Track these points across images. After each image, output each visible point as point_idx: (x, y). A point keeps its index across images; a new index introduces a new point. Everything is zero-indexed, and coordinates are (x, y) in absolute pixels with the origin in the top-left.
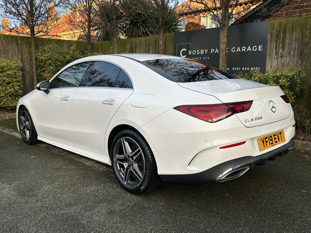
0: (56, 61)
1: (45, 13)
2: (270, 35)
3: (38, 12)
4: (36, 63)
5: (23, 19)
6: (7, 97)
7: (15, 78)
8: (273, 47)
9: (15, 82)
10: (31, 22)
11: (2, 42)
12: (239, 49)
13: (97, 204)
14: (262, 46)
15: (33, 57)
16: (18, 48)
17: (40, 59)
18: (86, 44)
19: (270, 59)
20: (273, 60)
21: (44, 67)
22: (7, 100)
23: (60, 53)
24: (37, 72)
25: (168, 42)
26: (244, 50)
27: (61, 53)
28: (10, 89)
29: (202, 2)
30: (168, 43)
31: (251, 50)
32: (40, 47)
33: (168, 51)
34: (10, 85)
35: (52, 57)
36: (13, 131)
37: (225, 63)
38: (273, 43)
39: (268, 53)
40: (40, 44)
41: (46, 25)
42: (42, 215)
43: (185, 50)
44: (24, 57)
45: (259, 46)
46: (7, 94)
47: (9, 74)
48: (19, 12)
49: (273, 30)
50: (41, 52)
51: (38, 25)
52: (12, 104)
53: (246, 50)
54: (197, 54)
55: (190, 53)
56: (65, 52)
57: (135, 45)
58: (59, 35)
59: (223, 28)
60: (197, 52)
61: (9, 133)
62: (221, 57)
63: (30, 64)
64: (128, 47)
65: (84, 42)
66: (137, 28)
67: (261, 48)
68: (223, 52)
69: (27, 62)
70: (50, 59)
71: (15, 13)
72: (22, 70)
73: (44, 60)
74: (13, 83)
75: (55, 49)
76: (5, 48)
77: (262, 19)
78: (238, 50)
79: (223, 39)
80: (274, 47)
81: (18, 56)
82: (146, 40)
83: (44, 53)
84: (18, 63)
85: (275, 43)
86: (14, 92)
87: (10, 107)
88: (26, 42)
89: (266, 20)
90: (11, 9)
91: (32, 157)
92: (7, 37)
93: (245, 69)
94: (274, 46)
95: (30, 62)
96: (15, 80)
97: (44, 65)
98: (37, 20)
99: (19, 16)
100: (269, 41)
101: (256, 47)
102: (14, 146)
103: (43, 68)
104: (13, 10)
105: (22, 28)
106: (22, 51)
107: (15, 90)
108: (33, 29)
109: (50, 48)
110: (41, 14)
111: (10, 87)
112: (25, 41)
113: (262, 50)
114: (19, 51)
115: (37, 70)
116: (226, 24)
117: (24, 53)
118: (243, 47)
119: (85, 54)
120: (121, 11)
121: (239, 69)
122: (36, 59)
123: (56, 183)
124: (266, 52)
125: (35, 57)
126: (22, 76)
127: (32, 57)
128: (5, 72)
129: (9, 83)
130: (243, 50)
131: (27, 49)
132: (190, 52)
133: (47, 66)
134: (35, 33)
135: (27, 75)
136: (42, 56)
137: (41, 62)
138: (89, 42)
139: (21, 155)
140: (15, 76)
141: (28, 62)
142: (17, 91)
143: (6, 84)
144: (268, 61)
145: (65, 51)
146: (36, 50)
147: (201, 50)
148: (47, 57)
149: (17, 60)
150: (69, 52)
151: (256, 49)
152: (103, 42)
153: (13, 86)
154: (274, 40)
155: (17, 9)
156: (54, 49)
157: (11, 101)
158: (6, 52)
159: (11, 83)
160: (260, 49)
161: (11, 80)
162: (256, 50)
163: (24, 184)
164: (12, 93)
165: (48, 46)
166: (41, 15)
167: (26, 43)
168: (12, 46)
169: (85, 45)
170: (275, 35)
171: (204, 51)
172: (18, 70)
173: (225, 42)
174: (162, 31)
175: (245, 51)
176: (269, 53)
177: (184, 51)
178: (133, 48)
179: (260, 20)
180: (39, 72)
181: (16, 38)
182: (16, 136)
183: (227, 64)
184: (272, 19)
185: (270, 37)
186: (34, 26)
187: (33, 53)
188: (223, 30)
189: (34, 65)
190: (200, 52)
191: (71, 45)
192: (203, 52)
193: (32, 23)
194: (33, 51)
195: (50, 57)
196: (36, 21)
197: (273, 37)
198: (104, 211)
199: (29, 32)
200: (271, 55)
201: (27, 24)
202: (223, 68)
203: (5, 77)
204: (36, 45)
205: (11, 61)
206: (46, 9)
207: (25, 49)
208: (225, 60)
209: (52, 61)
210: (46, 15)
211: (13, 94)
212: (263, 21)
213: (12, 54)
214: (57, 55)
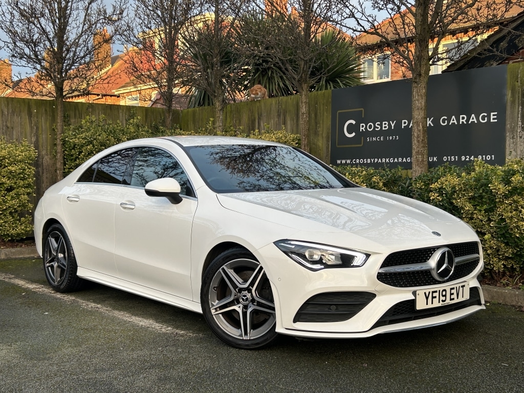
0: (101, 146)
1: (84, 57)
2: (510, 91)
3: (72, 54)
4: (64, 151)
5: (43, 67)
6: (5, 215)
7: (23, 180)
8: (516, 114)
9: (22, 187)
10: (58, 74)
11: (3, 112)
12: (453, 120)
13: (146, 369)
14: (496, 113)
15: (58, 140)
16: (31, 123)
17: (70, 142)
18: (163, 112)
19: (513, 138)
20: (518, 140)
21: (79, 159)
22: (5, 222)
23: (111, 131)
24: (64, 169)
25: (322, 107)
26: (464, 121)
27: (113, 131)
28: (11, 200)
29: (376, 32)
30: (320, 110)
31: (476, 122)
32: (72, 120)
33: (321, 125)
34: (12, 193)
35: (95, 139)
36: (14, 278)
37: (423, 147)
38: (517, 107)
39: (508, 126)
40: (72, 114)
41: (86, 78)
42: (58, 379)
43: (354, 122)
44: (40, 140)
45: (492, 114)
46: (6, 209)
47: (11, 172)
48: (36, 56)
49: (516, 83)
50: (74, 130)
51: (69, 78)
52: (13, 229)
53: (468, 120)
54: (376, 129)
55: (363, 128)
56: (120, 130)
57: (258, 114)
58: (116, 93)
59: (418, 80)
60: (375, 127)
61: (7, 280)
62: (416, 134)
63: (51, 152)
64: (245, 118)
65: (160, 109)
66: (268, 80)
67: (496, 117)
68: (418, 125)
69: (47, 150)
70: (91, 142)
71: (29, 57)
72: (37, 163)
73: (78, 145)
74: (18, 189)
75: (101, 124)
76: (6, 122)
77: (500, 61)
78: (451, 122)
79: (419, 100)
80: (520, 115)
81: (30, 138)
82: (279, 103)
83: (79, 131)
84: (30, 151)
85: (520, 107)
86: (19, 206)
87: (9, 236)
88: (46, 110)
89: (508, 63)
90: (22, 49)
91: (47, 313)
92: (12, 101)
93: (466, 158)
94: (518, 114)
95: (52, 148)
96: (22, 183)
97: (79, 155)
98: (70, 69)
99: (37, 63)
100: (509, 104)
101: (486, 114)
102: (16, 299)
103: (75, 160)
104: (27, 51)
105: (41, 85)
106: (37, 128)
107: (20, 203)
108: (61, 86)
109: (92, 122)
110: (78, 58)
111: (12, 197)
112: (44, 110)
113: (496, 121)
114: (32, 128)
115: (65, 164)
116: (423, 72)
117: (42, 131)
118: (461, 116)
119: (159, 132)
120: (236, 45)
121: (455, 158)
122: (64, 142)
123: (84, 346)
124: (505, 125)
125: (62, 139)
126: (35, 176)
127: (56, 139)
128: (4, 168)
129: (10, 189)
130: (461, 121)
131: (48, 124)
132: (363, 126)
133: (84, 156)
134: (64, 94)
135: (45, 174)
136: (75, 138)
137: (73, 149)
138: (169, 110)
139: (28, 310)
140: (22, 176)
141: (49, 149)
142: (24, 206)
143: (6, 190)
144: (509, 141)
145: (119, 128)
146: (65, 126)
147: (384, 123)
148: (85, 139)
149: (27, 146)
150: (128, 128)
151: (486, 118)
152: (197, 109)
153: (18, 195)
154: (519, 102)
155: (35, 51)
156: (99, 123)
157: (13, 224)
158: (8, 130)
159: (14, 189)
160: (494, 119)
161: (15, 183)
162: (486, 121)
163: (32, 346)
164: (15, 209)
165: (88, 117)
166: (76, 59)
167: (46, 113)
168: (21, 118)
169: (160, 115)
170: (519, 92)
171: (390, 125)
172: (29, 164)
173: (421, 106)
174: (305, 86)
175: (465, 123)
176: (511, 127)
177: (351, 124)
178: (255, 120)
179: (497, 61)
180: (69, 168)
181: (29, 103)
182: (19, 284)
183: (429, 150)
184: (519, 60)
185: (510, 95)
186: (63, 81)
187: (58, 131)
188: (418, 84)
189: (59, 155)
190: (381, 125)
191: (132, 116)
192: (386, 125)
193: (59, 76)
194: (59, 128)
195: (90, 138)
196: (66, 71)
197: (517, 96)
198: (154, 377)
199: (52, 92)
200: (513, 130)
201: (51, 77)
202: (420, 156)
203: (4, 177)
204: (64, 116)
205: (16, 146)
206: (88, 49)
207: (44, 123)
208: (423, 140)
209: (93, 146)
210: (87, 59)
211: (17, 212)
212: (503, 64)
213: (19, 134)
214: (104, 135)
